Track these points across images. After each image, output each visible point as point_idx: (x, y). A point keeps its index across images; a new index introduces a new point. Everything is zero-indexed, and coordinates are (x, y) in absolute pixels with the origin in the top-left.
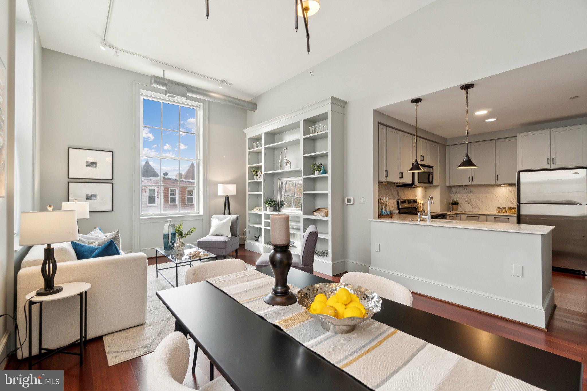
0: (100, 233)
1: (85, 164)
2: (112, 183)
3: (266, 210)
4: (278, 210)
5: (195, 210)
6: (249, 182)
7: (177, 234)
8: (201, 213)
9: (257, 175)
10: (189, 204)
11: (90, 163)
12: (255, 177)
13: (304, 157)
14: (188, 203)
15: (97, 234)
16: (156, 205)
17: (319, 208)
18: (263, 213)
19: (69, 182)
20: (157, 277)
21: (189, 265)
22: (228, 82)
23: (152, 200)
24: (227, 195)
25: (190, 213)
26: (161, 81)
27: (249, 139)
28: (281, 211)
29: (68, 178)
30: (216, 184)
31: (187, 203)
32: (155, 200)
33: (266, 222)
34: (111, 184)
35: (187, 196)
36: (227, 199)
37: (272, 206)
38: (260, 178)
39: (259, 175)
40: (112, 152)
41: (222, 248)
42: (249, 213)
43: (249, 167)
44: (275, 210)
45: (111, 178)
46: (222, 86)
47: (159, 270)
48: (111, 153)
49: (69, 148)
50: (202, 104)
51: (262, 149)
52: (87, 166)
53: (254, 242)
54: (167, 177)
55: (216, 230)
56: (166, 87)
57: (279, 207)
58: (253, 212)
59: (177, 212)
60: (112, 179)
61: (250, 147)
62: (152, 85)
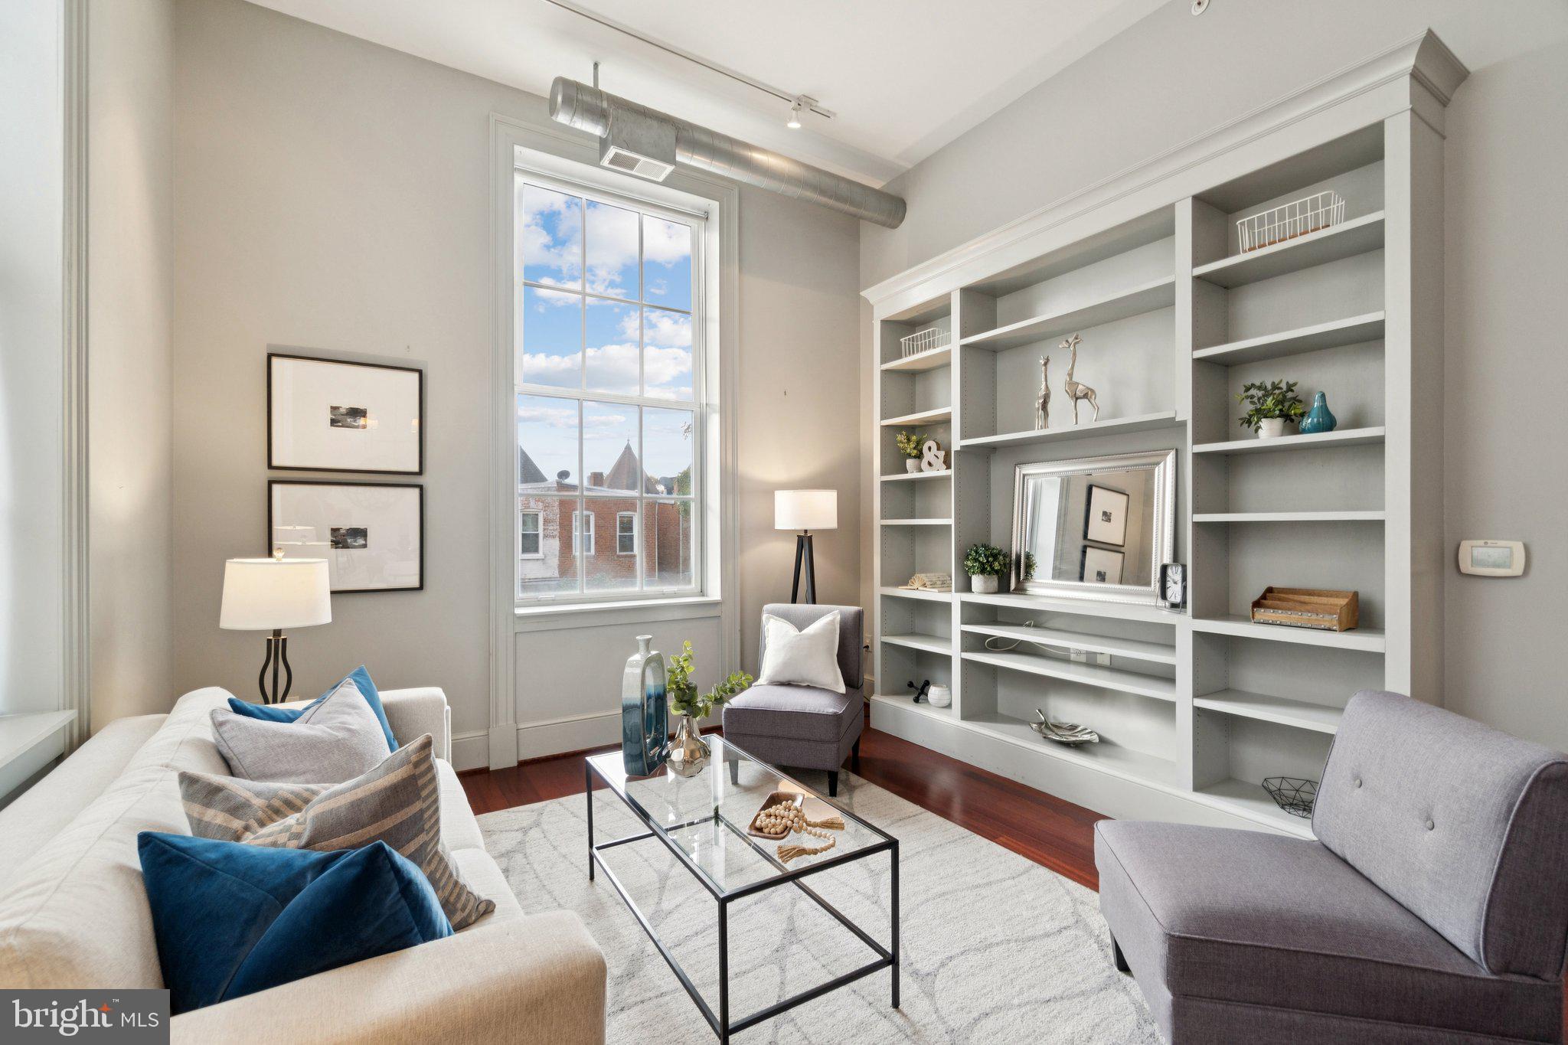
0: (354, 707)
1: (328, 416)
2: (421, 487)
3: (968, 588)
4: (1015, 590)
5: (694, 585)
6: (884, 484)
7: (671, 702)
8: (715, 593)
9: (919, 456)
10: (625, 553)
11: (343, 411)
12: (910, 463)
13: (1197, 362)
14: (620, 551)
15: (344, 713)
16: (540, 555)
17: (1270, 590)
18: (955, 599)
19: (270, 483)
20: (592, 878)
21: (713, 821)
22: (819, 104)
23: (530, 543)
24: (806, 531)
25: (675, 595)
26: (587, 98)
27: (886, 323)
28: (1028, 592)
29: (270, 466)
30: (768, 491)
31: (618, 553)
32: (537, 542)
33: (966, 632)
34: (417, 491)
35: (618, 534)
36: (804, 542)
37: (997, 572)
38: (933, 467)
39: (928, 456)
40: (420, 372)
41: (822, 742)
42: (884, 597)
43: (884, 428)
44: (1003, 589)
45: (416, 469)
46: (798, 121)
47: (598, 848)
48: (416, 376)
49: (270, 356)
50: (717, 203)
51: (949, 352)
52: (334, 422)
53: (905, 705)
54: (568, 481)
55: (786, 665)
56: (606, 126)
57: (1022, 578)
58: (902, 592)
59: (635, 589)
60: (420, 473)
61: (891, 351)
62: (553, 118)
